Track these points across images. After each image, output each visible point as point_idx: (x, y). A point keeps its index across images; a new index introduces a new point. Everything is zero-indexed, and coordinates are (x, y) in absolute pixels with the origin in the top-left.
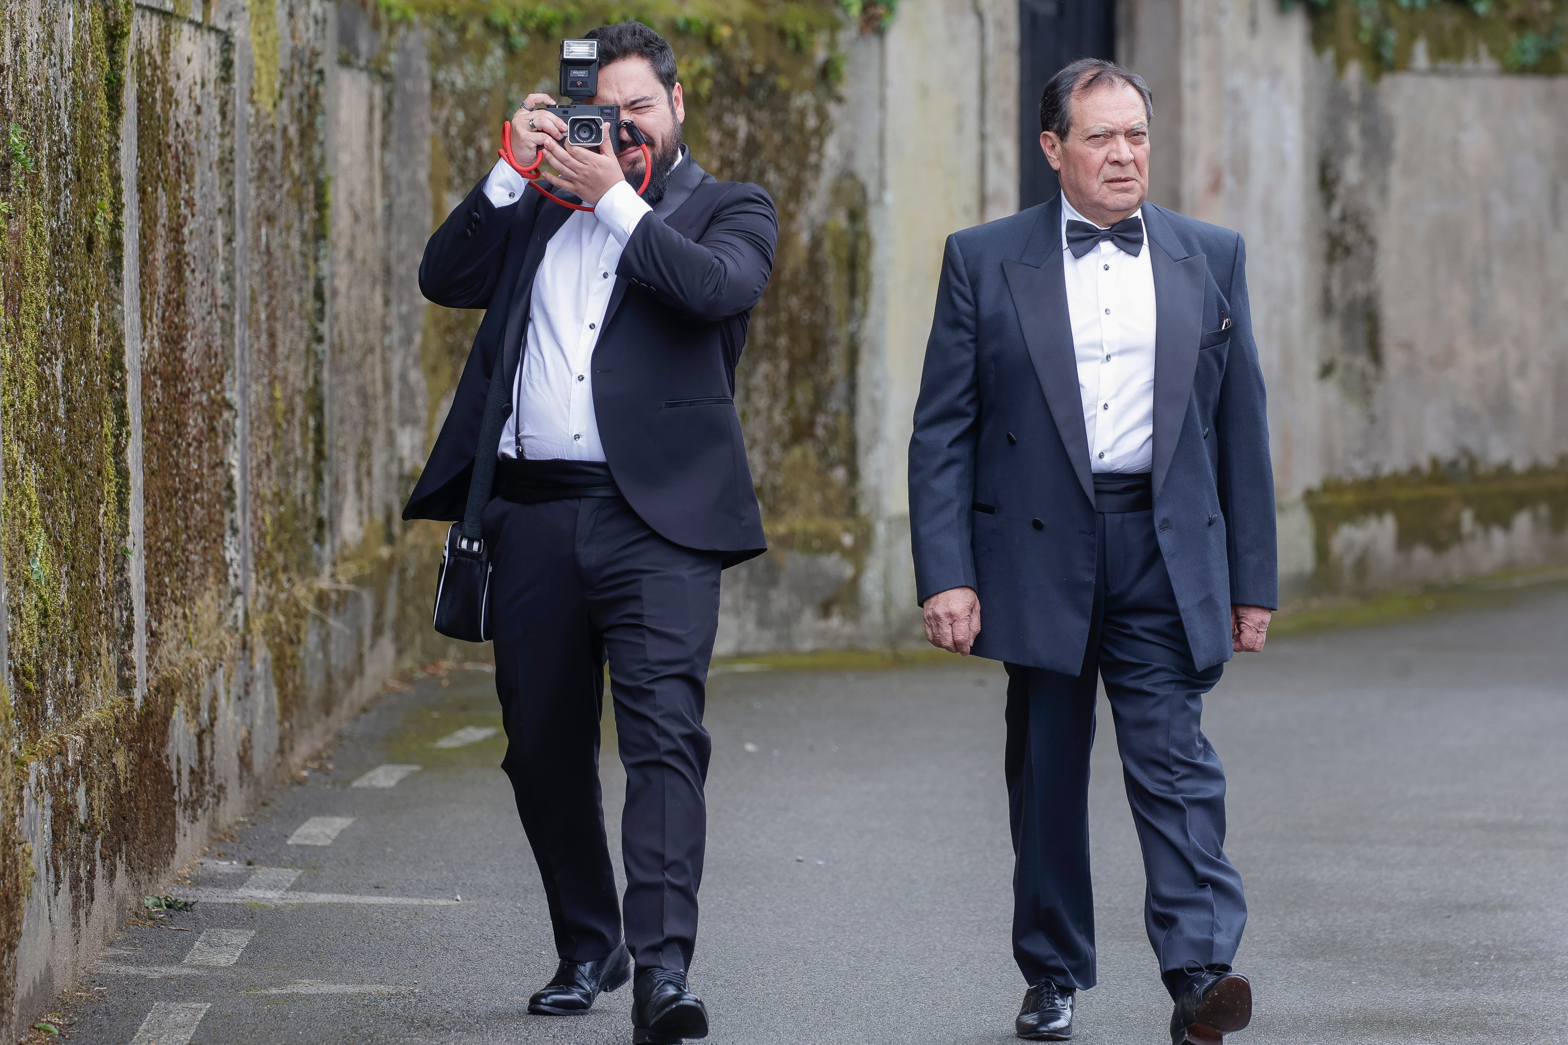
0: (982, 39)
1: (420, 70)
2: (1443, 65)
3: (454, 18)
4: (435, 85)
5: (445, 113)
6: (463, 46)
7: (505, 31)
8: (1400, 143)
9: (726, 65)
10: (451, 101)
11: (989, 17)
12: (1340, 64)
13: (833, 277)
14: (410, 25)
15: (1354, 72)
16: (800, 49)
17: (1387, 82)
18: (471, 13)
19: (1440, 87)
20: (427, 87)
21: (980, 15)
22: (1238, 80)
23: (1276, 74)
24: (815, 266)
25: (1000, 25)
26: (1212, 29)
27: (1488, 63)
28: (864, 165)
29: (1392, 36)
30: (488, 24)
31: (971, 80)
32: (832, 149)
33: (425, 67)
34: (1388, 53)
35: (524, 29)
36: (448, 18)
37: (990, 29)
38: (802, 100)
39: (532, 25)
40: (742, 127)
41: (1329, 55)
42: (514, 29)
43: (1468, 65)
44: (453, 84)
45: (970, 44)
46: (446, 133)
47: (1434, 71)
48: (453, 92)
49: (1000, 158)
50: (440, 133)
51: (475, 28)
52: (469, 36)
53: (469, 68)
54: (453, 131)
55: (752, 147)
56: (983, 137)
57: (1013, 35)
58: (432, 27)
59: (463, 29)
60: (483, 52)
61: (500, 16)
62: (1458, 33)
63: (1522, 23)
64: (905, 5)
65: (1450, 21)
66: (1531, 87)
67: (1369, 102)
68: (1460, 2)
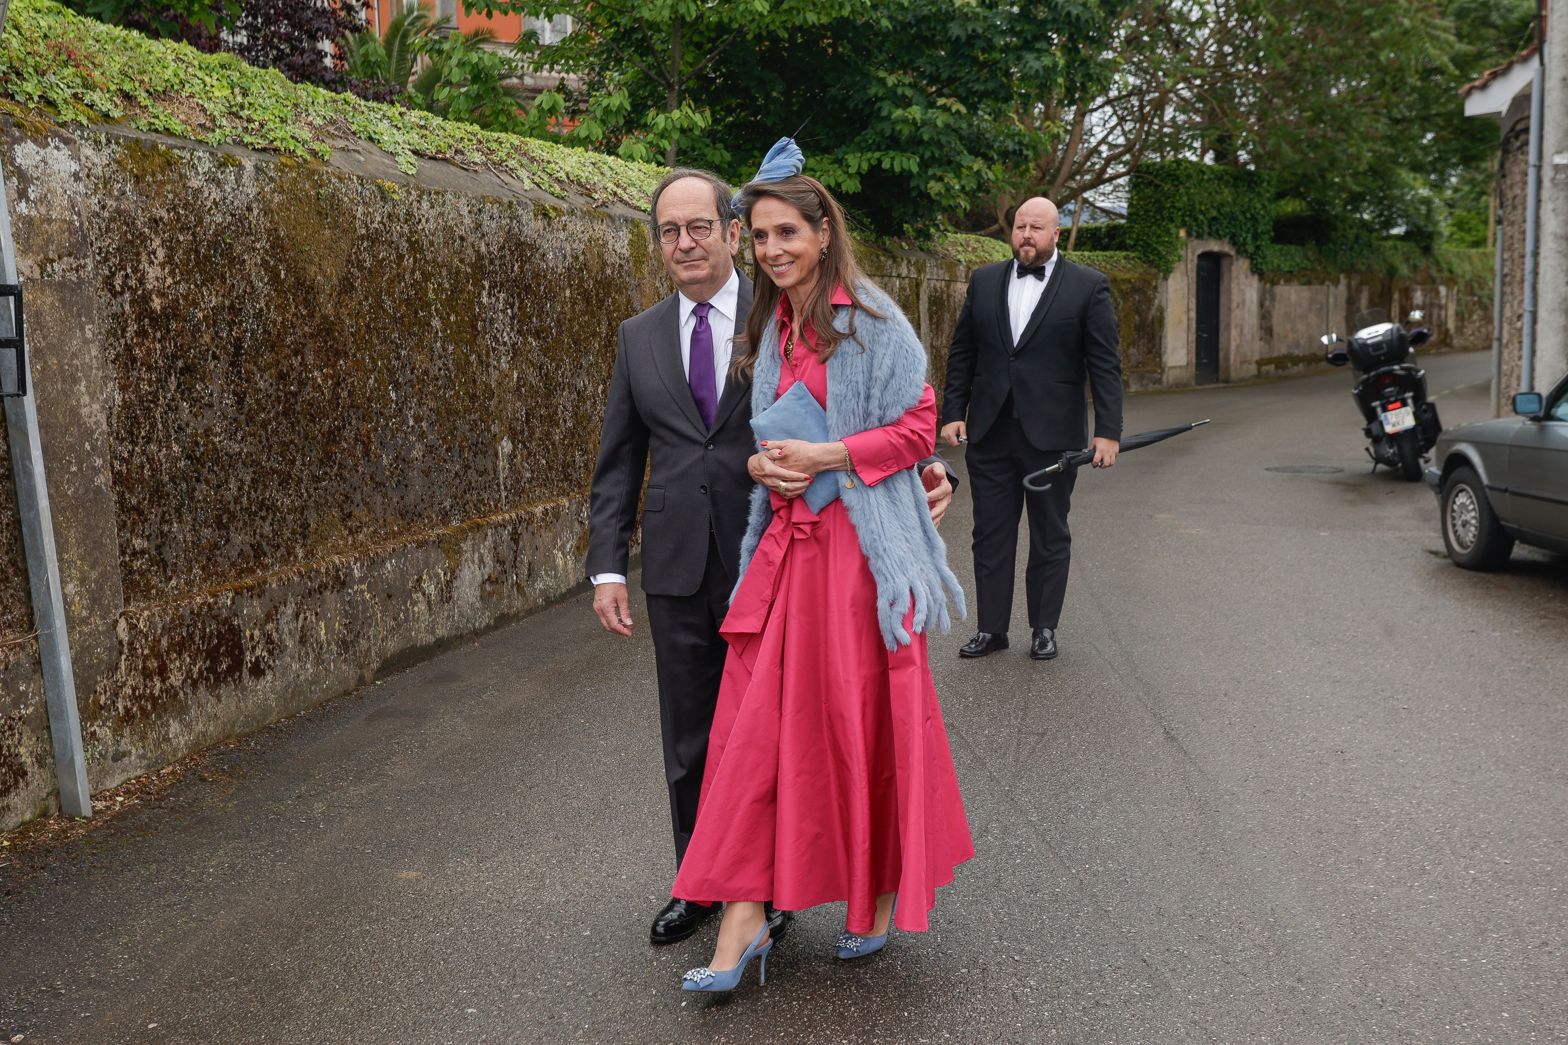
0: (1188, 281)
2: (1287, 284)
8: (1278, 298)
9: (1134, 286)
11: (1190, 277)
12: (1265, 284)
13: (1157, 324)
15: (1268, 285)
16: (1149, 283)
17: (1275, 287)
19: (1286, 288)
22: (1243, 287)
23: (1251, 286)
24: (1153, 323)
25: (1192, 278)
26: (1237, 278)
27: (1296, 283)
28: (1163, 304)
29: (1276, 279)
31: (1186, 290)
32: (1156, 301)
34: (1275, 282)
37: (1190, 279)
38: (1150, 292)
40: (1137, 298)
41: (1262, 282)
43: (1292, 284)
45: (1186, 282)
47: (1285, 285)
55: (1139, 301)
57: (1195, 280)
63: (1304, 276)
64: (1172, 275)
65: (1289, 276)
66: (1305, 288)
67: (1271, 291)
68: (1290, 272)
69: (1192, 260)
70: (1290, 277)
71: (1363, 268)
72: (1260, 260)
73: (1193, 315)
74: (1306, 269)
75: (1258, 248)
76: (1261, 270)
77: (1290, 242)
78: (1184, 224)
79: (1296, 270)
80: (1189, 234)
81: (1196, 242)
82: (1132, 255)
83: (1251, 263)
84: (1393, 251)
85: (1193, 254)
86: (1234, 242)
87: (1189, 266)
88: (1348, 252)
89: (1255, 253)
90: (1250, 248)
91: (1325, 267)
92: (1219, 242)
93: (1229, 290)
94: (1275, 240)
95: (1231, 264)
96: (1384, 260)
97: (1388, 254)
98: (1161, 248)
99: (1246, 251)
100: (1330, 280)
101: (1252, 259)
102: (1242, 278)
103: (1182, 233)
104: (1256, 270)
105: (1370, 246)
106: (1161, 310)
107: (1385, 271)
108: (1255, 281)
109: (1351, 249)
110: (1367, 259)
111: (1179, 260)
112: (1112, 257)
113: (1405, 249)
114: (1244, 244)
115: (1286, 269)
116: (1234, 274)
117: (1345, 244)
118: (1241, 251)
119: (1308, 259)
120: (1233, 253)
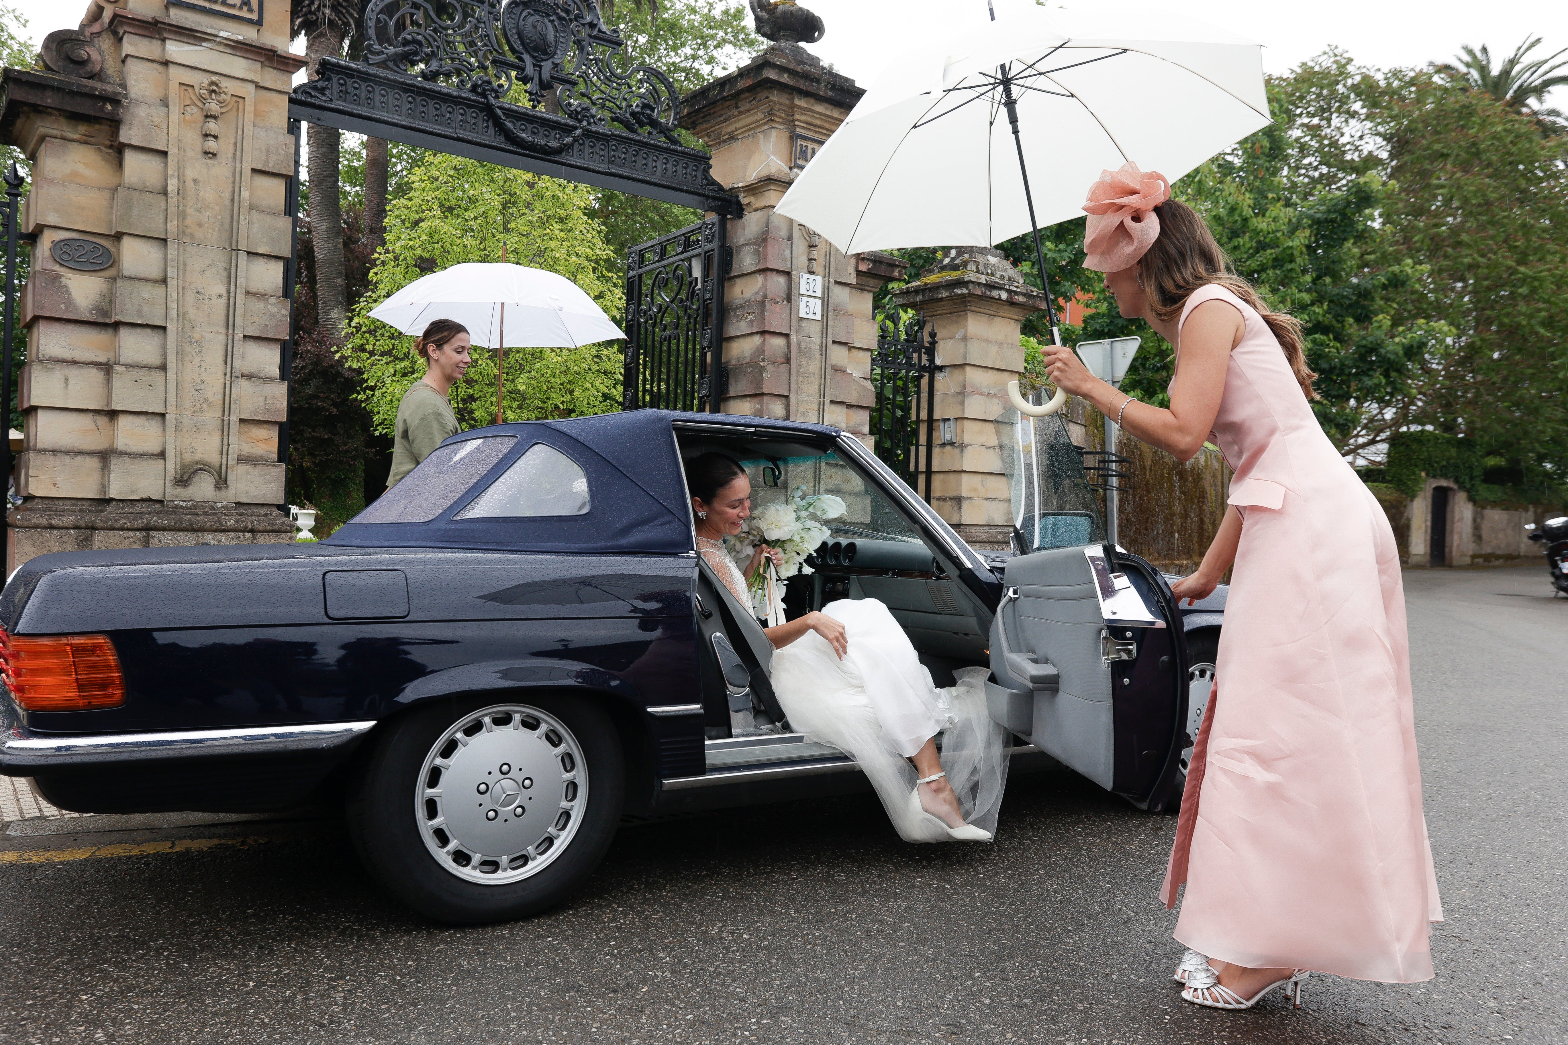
8: (1486, 517)
15: (1479, 509)
17: (1484, 510)
19: (1492, 511)
22: (1462, 509)
23: (1468, 509)
26: (1459, 503)
27: (1498, 509)
34: (1484, 507)
63: (1504, 504)
64: (1416, 499)
65: (1493, 504)
66: (1504, 512)
67: (1481, 512)
68: (1494, 502)
69: (1429, 491)
70: (1495, 504)
71: (1546, 502)
72: (1474, 493)
73: (1429, 524)
74: (1505, 500)
75: (1473, 485)
76: (1475, 499)
77: (1494, 483)
78: (1424, 469)
79: (1498, 500)
80: (1428, 475)
81: (1432, 480)
82: (1390, 486)
83: (1468, 494)
85: (1430, 487)
86: (1457, 481)
87: (1427, 494)
88: (1535, 491)
89: (1471, 489)
90: (1468, 485)
91: (1518, 500)
92: (1447, 481)
93: (1453, 511)
94: (1485, 481)
95: (1455, 494)
98: (1409, 483)
99: (1465, 487)
100: (1522, 508)
101: (1469, 492)
102: (1462, 503)
103: (1423, 474)
104: (1471, 499)
105: (1551, 488)
106: (1409, 520)
108: (1470, 506)
109: (1537, 489)
110: (1549, 496)
111: (1421, 490)
114: (1464, 483)
115: (1491, 500)
116: (1457, 500)
117: (1533, 486)
118: (1462, 487)
119: (1506, 494)
120: (1456, 488)
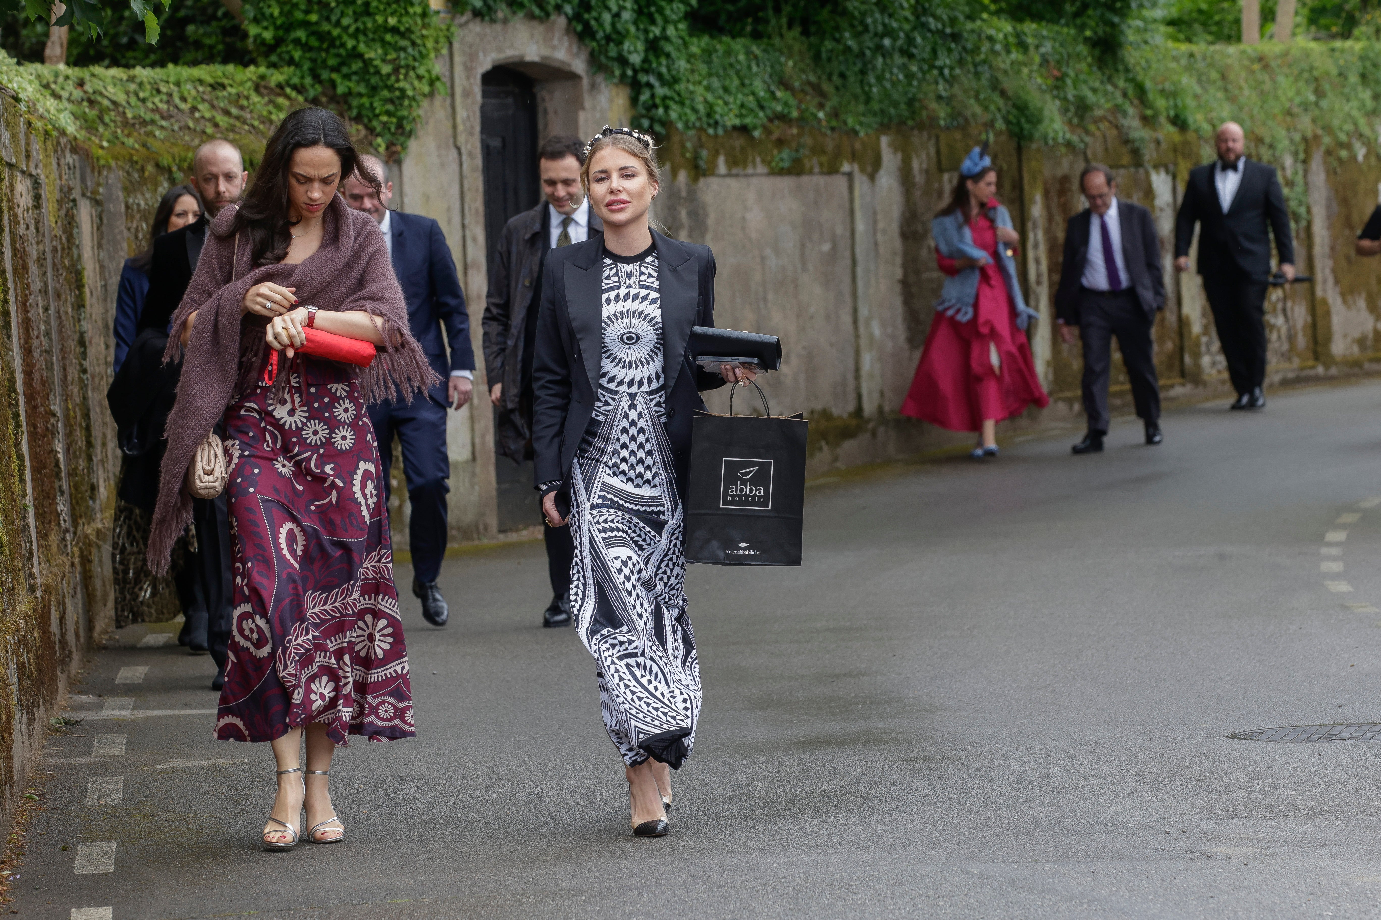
0: (461, 164)
1: (118, 197)
2: (735, 171)
3: (136, 162)
4: (127, 207)
5: (134, 225)
6: (143, 181)
7: (170, 171)
8: (711, 221)
10: (138, 216)
11: (463, 150)
12: (674, 172)
14: (110, 168)
15: (682, 176)
17: (702, 182)
18: (147, 159)
19: (734, 185)
20: (123, 208)
21: (458, 149)
25: (470, 154)
27: (761, 169)
29: (704, 153)
30: (157, 165)
31: (455, 190)
33: (121, 195)
34: (702, 164)
35: (180, 169)
36: (133, 163)
37: (465, 157)
39: (185, 165)
41: (668, 166)
42: (175, 169)
43: (750, 170)
44: (138, 205)
45: (453, 168)
46: (137, 238)
47: (729, 175)
48: (139, 211)
49: (475, 240)
50: (133, 237)
51: (150, 169)
52: (147, 174)
53: (148, 195)
54: (140, 236)
56: (463, 226)
57: (479, 161)
58: (123, 169)
59: (143, 170)
60: (156, 184)
61: (166, 160)
62: (743, 150)
63: (780, 143)
64: (413, 144)
65: (739, 142)
66: (787, 182)
67: (692, 196)
68: (744, 130)
69: (467, 94)
71: (942, 113)
72: (661, 91)
74: (782, 118)
75: (653, 47)
76: (667, 123)
79: (756, 120)
81: (476, 27)
82: (277, 77)
83: (634, 101)
84: (1015, 55)
85: (468, 69)
86: (582, 28)
87: (461, 114)
88: (898, 60)
89: (646, 67)
90: (632, 50)
91: (835, 114)
92: (539, 29)
95: (576, 104)
96: (995, 85)
97: (1003, 62)
98: (373, 53)
99: (623, 61)
100: (854, 157)
101: (636, 87)
104: (649, 124)
105: (956, 37)
107: (1000, 124)
110: (951, 81)
111: (431, 95)
112: (218, 86)
113: (1047, 48)
114: (617, 37)
115: (732, 120)
117: (888, 32)
118: (605, 59)
119: (785, 84)
120: (579, 66)
